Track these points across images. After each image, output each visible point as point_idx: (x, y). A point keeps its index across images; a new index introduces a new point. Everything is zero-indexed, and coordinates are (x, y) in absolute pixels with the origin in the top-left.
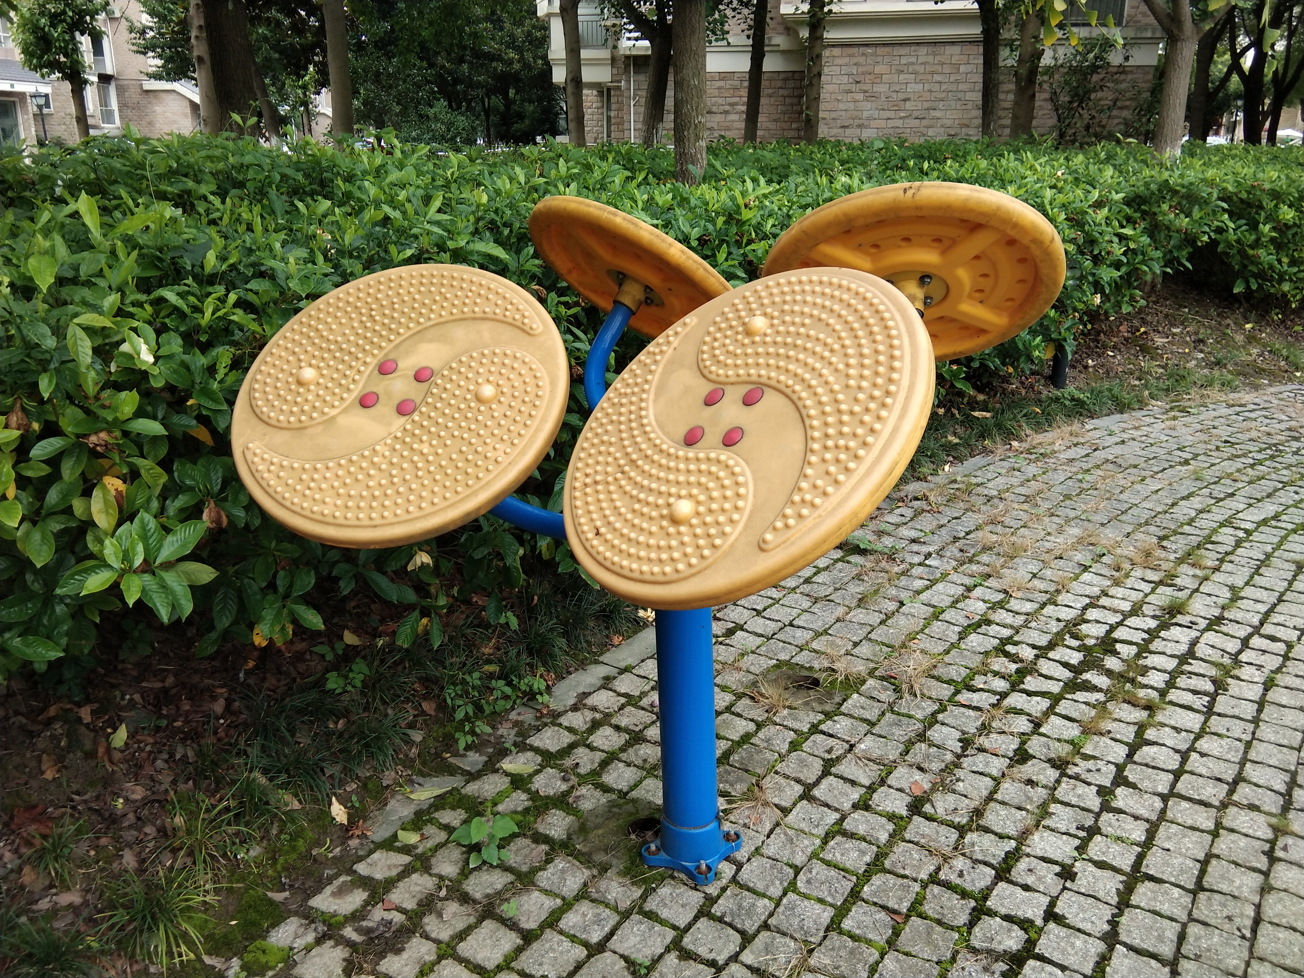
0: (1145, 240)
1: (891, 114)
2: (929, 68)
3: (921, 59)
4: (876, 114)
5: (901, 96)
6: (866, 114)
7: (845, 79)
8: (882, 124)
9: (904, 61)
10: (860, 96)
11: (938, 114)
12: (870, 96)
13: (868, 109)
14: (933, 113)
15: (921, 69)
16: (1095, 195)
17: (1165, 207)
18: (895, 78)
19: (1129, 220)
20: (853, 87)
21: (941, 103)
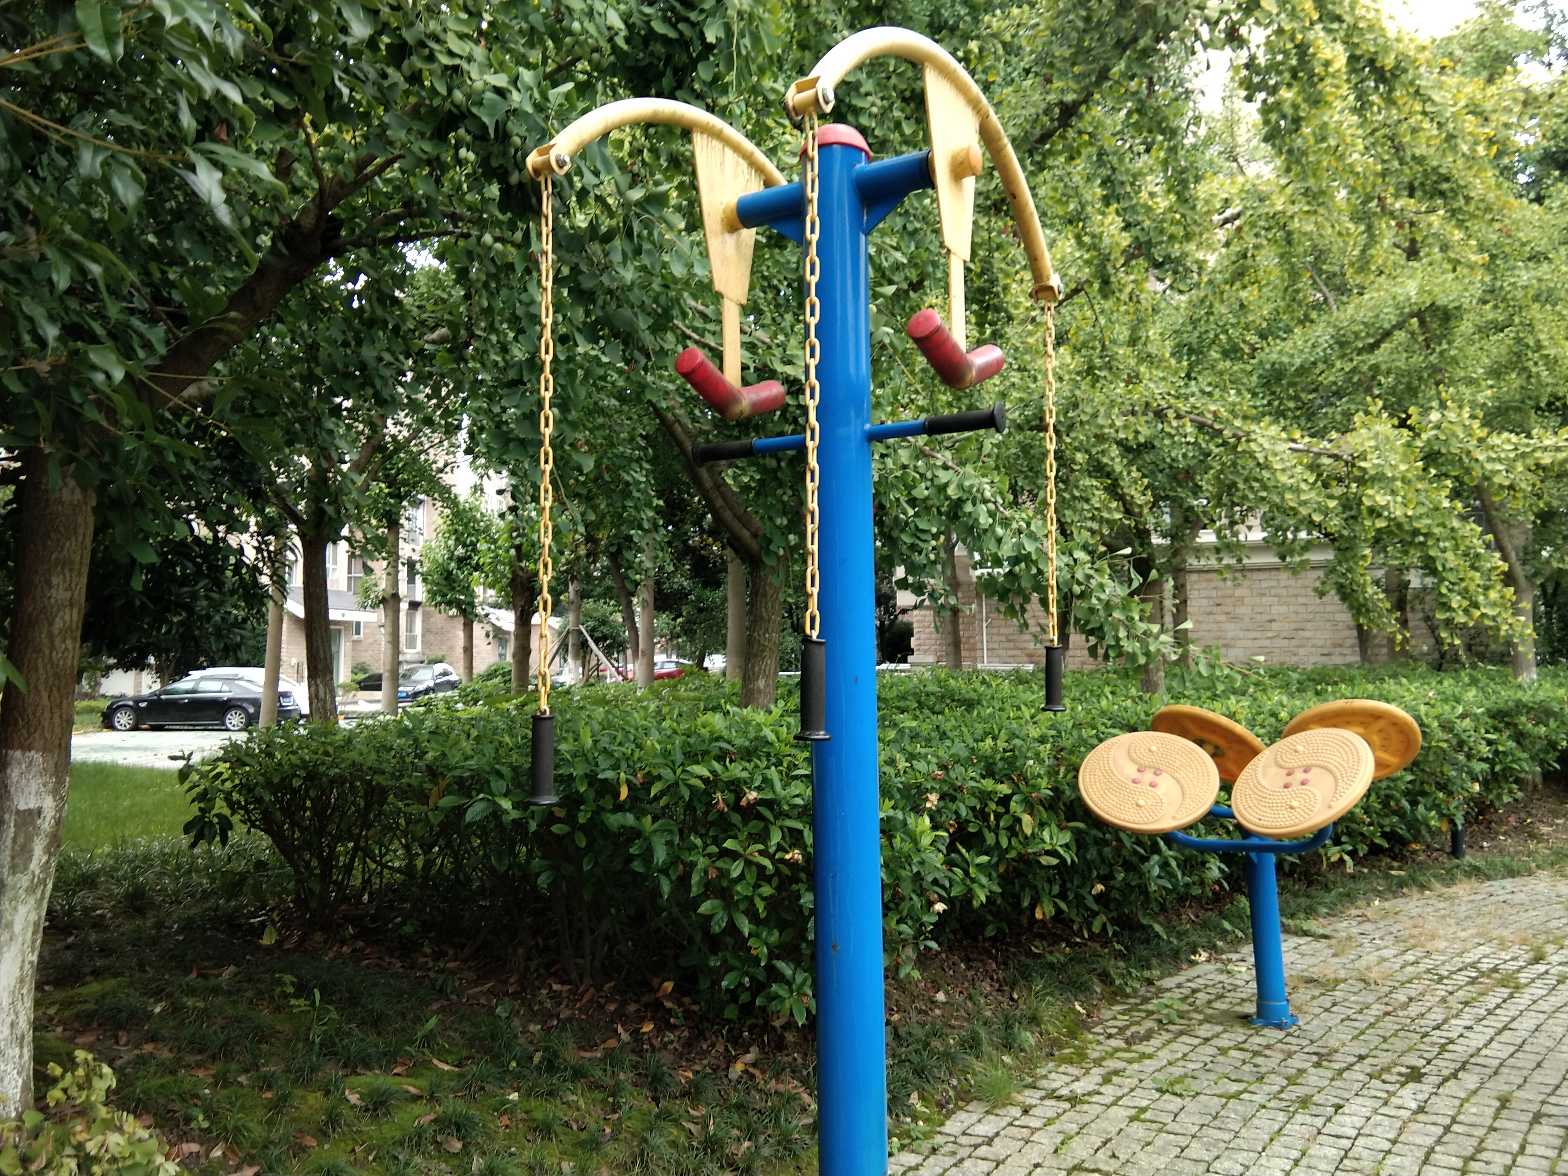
0: (1511, 744)
1: (1257, 635)
2: (1292, 592)
3: (1283, 583)
4: (1241, 634)
5: (1266, 617)
6: (1230, 635)
7: (1205, 602)
8: (1249, 643)
9: (1264, 584)
10: (1223, 618)
11: (1307, 634)
12: (1234, 618)
13: (1232, 630)
14: (1302, 634)
15: (1284, 592)
16: (1460, 710)
17: (1523, 719)
18: (1257, 600)
19: (1496, 729)
20: (1215, 609)
21: (1309, 625)
